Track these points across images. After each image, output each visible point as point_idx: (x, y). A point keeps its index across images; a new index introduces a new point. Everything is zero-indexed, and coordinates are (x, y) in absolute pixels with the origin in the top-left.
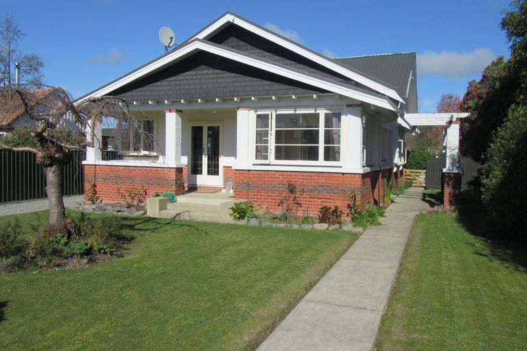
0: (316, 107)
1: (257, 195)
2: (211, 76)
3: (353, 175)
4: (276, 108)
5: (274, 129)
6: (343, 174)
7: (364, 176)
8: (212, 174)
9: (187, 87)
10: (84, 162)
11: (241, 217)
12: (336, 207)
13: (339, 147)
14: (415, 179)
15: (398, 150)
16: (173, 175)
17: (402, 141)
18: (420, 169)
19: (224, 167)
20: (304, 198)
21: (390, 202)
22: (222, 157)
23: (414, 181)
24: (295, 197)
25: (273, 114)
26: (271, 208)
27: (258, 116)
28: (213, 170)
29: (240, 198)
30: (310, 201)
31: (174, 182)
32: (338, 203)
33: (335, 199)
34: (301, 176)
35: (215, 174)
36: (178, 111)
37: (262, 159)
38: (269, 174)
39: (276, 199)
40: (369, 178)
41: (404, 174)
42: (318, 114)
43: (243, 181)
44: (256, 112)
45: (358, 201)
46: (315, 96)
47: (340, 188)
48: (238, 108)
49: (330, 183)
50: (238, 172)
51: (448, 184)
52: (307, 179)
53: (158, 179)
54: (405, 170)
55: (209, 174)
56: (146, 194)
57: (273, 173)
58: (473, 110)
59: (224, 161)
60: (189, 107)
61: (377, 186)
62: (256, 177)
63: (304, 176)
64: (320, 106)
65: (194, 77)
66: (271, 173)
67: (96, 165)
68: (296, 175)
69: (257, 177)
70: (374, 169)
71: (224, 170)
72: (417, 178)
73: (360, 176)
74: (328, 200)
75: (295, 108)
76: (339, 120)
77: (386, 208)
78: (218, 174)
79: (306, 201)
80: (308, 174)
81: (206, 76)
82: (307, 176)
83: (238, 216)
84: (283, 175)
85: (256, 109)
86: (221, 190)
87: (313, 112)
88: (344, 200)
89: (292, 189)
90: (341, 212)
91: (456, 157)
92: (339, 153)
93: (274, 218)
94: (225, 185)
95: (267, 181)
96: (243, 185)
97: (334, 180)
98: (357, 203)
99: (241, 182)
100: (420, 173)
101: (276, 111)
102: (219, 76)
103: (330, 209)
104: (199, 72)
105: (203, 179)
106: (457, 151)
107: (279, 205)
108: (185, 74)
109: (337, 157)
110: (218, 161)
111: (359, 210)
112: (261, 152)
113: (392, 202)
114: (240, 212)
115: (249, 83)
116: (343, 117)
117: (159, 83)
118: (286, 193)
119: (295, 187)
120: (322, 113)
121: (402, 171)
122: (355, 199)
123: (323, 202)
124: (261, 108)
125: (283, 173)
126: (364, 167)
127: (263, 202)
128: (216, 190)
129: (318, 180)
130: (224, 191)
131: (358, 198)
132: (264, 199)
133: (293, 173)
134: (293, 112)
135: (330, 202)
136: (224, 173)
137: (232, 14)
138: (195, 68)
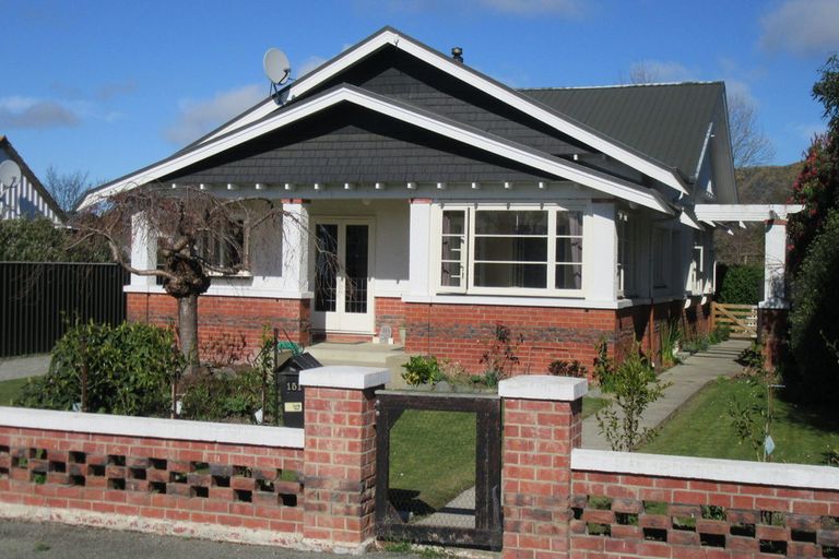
0: (542, 201)
1: (443, 345)
2: (366, 145)
3: (601, 312)
4: (476, 201)
5: (473, 235)
6: (587, 310)
7: (620, 313)
8: (353, 311)
9: (323, 162)
10: (126, 289)
11: (423, 380)
12: (576, 363)
13: (580, 266)
14: (735, 324)
15: (693, 265)
16: (295, 311)
17: (701, 248)
18: (748, 303)
19: (376, 298)
20: (523, 349)
21: (671, 362)
22: (373, 279)
23: (733, 327)
24: (509, 349)
25: (470, 211)
26: (469, 367)
27: (446, 214)
28: (357, 304)
29: (415, 350)
30: (533, 355)
31: (298, 323)
32: (579, 357)
33: (575, 351)
34: (519, 313)
35: (359, 311)
36: (305, 202)
37: (451, 285)
38: (464, 311)
39: (475, 352)
40: (630, 318)
41: (714, 312)
42: (547, 212)
43: (420, 322)
44: (442, 206)
45: (611, 353)
46: (541, 185)
47: (581, 333)
48: (412, 200)
49: (565, 325)
50: (410, 306)
51: (769, 329)
52: (528, 318)
53: (267, 318)
54: (714, 305)
55: (347, 310)
56: (245, 345)
57: (471, 307)
58: (811, 201)
59: (376, 288)
60: (326, 196)
61: (646, 333)
62: (441, 315)
63: (522, 313)
64: (550, 200)
65: (336, 146)
66: (467, 307)
67: (149, 294)
68: (509, 312)
69: (444, 316)
70: (640, 302)
71: (377, 303)
72: (740, 321)
73: (614, 313)
74: (562, 353)
75: (508, 201)
76: (581, 223)
77: (663, 371)
78: (365, 311)
79: (527, 354)
80: (530, 310)
81: (358, 145)
82: (528, 313)
83: (418, 377)
84: (489, 312)
85: (442, 201)
86: (370, 339)
87: (538, 208)
88: (589, 352)
89: (503, 335)
90: (583, 369)
91: (781, 282)
92: (580, 276)
93: (475, 382)
94: (377, 330)
95: (461, 321)
96: (421, 329)
97: (571, 320)
98: (608, 357)
99: (417, 323)
100: (749, 310)
101: (476, 206)
102: (379, 145)
103: (566, 364)
104: (344, 137)
105: (338, 320)
106: (781, 271)
107: (481, 361)
108: (319, 139)
109: (577, 285)
110: (365, 287)
111: (612, 367)
112: (450, 273)
113: (677, 362)
114: (420, 372)
115: (432, 159)
116: (586, 219)
117: (272, 154)
118: (493, 340)
119: (508, 332)
120: (552, 211)
121: (707, 309)
122: (605, 350)
123: (554, 355)
124: (451, 200)
125: (488, 309)
126: (620, 298)
127: (454, 356)
128: (360, 340)
129: (545, 319)
130: (376, 341)
131: (611, 348)
132: (457, 351)
133: (506, 309)
134: (504, 208)
135: (564, 356)
136: (377, 308)
137: (394, 31)
138: (336, 129)
